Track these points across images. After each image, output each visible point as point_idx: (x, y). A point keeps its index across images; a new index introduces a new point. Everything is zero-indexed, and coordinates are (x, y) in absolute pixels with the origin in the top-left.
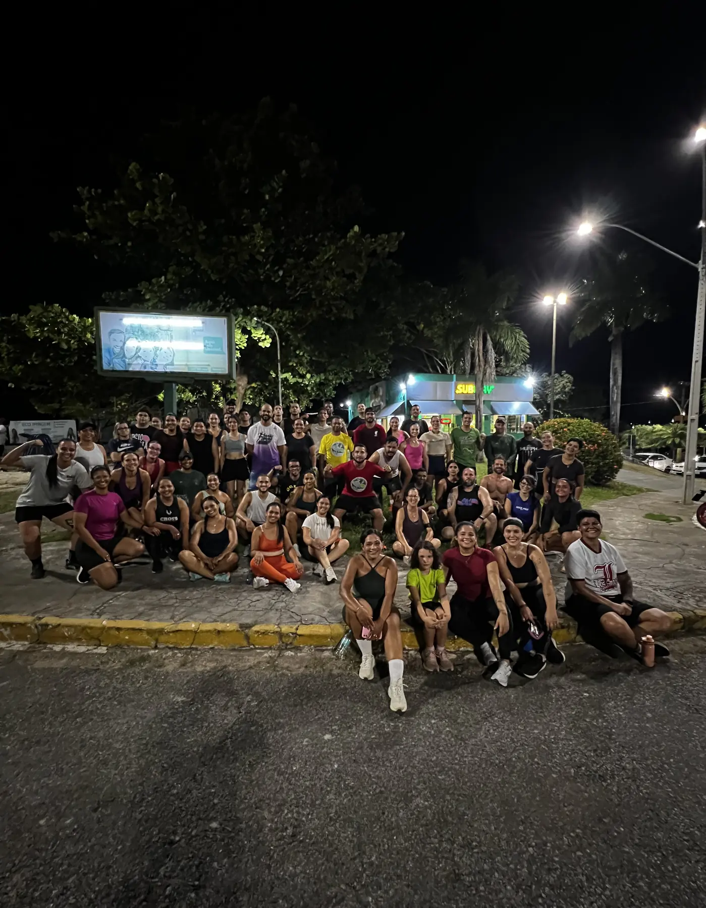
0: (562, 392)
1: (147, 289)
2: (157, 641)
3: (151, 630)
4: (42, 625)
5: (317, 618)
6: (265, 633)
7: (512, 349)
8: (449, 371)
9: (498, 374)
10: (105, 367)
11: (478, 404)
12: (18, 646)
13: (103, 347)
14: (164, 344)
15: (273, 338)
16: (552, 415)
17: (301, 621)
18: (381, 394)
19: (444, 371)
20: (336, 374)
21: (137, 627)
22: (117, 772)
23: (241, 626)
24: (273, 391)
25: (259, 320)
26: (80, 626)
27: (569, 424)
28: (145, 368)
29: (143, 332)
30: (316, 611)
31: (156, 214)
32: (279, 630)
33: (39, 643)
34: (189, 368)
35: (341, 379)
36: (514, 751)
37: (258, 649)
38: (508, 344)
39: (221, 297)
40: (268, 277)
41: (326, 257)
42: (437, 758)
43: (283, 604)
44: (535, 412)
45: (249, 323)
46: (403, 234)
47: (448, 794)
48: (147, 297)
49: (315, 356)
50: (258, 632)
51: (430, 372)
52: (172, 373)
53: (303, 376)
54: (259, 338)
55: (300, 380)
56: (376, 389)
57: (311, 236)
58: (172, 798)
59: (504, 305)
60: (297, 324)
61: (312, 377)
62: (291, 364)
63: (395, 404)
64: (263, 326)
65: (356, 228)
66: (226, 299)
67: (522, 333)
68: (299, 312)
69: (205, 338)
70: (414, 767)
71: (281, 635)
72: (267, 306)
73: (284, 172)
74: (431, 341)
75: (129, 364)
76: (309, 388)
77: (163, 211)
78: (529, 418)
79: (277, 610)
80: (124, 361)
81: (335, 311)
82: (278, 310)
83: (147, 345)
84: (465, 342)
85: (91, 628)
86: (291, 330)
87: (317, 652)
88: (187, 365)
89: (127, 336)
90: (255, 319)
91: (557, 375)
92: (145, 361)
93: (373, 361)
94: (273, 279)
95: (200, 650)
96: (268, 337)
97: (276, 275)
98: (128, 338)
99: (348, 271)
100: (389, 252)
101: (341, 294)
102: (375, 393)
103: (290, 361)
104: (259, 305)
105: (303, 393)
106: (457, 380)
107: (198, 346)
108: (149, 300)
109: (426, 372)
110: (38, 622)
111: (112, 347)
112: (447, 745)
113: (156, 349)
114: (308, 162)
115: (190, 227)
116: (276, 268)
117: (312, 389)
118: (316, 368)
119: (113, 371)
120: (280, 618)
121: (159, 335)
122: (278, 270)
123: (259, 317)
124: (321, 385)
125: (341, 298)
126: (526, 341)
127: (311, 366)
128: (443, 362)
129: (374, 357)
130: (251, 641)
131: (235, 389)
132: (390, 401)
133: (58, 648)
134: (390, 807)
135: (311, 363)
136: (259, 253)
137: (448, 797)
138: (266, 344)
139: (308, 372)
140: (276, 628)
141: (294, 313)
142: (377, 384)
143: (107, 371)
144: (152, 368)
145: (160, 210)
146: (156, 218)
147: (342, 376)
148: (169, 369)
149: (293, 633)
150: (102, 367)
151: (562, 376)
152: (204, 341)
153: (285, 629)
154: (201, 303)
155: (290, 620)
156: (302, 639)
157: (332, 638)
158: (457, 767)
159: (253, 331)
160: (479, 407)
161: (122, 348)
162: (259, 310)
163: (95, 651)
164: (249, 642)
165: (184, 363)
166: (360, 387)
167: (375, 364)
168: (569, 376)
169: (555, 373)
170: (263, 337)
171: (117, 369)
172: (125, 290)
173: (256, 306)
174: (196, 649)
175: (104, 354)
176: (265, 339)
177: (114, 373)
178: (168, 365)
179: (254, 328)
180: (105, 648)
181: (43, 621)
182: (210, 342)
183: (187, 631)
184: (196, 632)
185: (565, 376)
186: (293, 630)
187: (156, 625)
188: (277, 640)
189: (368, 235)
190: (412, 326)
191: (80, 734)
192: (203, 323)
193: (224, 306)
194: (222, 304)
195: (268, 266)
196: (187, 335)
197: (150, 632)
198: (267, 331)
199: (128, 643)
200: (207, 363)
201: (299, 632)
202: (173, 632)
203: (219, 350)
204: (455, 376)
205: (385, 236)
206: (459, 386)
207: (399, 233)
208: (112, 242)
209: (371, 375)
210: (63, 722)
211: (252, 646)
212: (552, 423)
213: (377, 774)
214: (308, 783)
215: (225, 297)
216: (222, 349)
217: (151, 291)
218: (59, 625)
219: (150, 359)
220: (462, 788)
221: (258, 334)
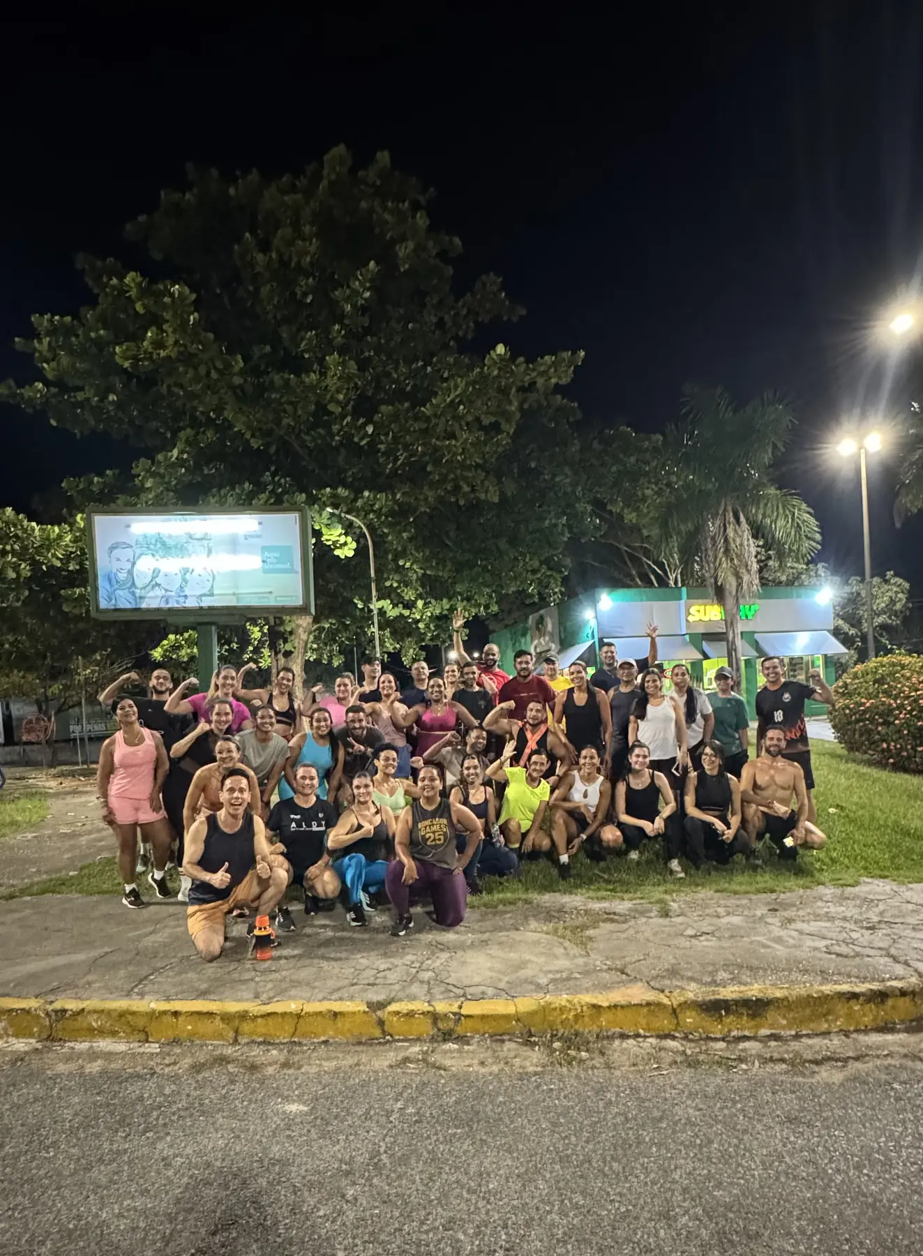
0: (889, 609)
1: (148, 471)
2: (237, 1032)
3: (227, 1014)
4: (56, 1012)
5: (490, 991)
6: (410, 1015)
7: (788, 535)
8: (672, 583)
9: (764, 582)
10: (103, 604)
11: (730, 639)
12: (20, 1045)
13: (99, 573)
14: (198, 563)
15: (359, 538)
16: (872, 653)
17: (464, 995)
18: (550, 627)
19: (663, 582)
20: (468, 599)
21: (205, 1010)
22: (228, 1193)
23: (369, 1005)
24: (356, 634)
25: (337, 512)
26: (115, 1010)
27: (903, 667)
28: (167, 602)
29: (164, 544)
30: (487, 982)
31: (164, 347)
32: (431, 1009)
33: (53, 1040)
34: (238, 600)
35: (479, 605)
36: (831, 1161)
37: (399, 1041)
38: (780, 528)
39: (267, 477)
40: (348, 437)
41: (448, 400)
42: (709, 1171)
43: (430, 974)
44: (837, 648)
45: (317, 516)
46: (582, 353)
47: (731, 1211)
48: (148, 485)
49: (431, 568)
50: (398, 1013)
51: (637, 586)
52: (211, 608)
53: (409, 605)
54: (335, 542)
55: (406, 613)
56: (541, 621)
57: (420, 364)
58: (320, 1220)
59: (767, 458)
60: (399, 514)
61: (426, 604)
62: (388, 584)
63: (577, 647)
64: (340, 520)
65: (500, 349)
66: (276, 479)
67: (804, 506)
68: (404, 494)
69: (264, 549)
70: (674, 1182)
71: (435, 1017)
72: (345, 486)
73: (372, 264)
74: (636, 529)
75: (141, 598)
76: (421, 625)
77: (176, 342)
78: (828, 660)
79: (422, 982)
80: (133, 594)
81: (466, 489)
82: (366, 494)
83: (170, 565)
84: (699, 529)
85: (133, 1013)
86: (390, 525)
87: (494, 1044)
88: (234, 594)
89: (138, 552)
90: (329, 510)
91: (876, 580)
92: (166, 590)
93: (534, 572)
94: (356, 440)
95: (306, 1045)
96: (349, 539)
97: (362, 432)
98: (139, 557)
99: (486, 421)
100: (557, 385)
101: (478, 460)
102: (538, 629)
103: (388, 579)
104: (334, 488)
105: (409, 635)
106: (688, 597)
107: (251, 562)
108: (149, 489)
109: (629, 586)
110: (50, 1008)
111: (114, 571)
112: (723, 1156)
113: (186, 571)
114: (411, 245)
115: (219, 365)
116: (362, 421)
117: (427, 626)
118: (433, 588)
119: (116, 610)
120: (429, 991)
121: (190, 548)
122: (365, 424)
123: (335, 506)
124: (443, 620)
125: (478, 466)
126: (813, 521)
127: (423, 586)
128: (661, 566)
129: (536, 564)
130: (386, 1028)
131: (291, 633)
132: (566, 642)
133: (83, 1046)
134: (644, 1227)
135: (424, 580)
136: (333, 399)
137: (731, 1215)
138: (347, 552)
139: (420, 596)
140: (426, 1007)
141: (394, 495)
142: (542, 612)
143: (106, 611)
144: (178, 602)
145: (171, 341)
146: (163, 353)
147: (482, 601)
148: (206, 602)
149: (455, 1014)
150: (97, 607)
151: (886, 581)
152: (263, 553)
153: (441, 1007)
154: (233, 488)
155: (446, 995)
156: (470, 1023)
157: (518, 1020)
158: (742, 1182)
159: (324, 530)
160: (733, 642)
161: (130, 572)
162: (334, 496)
163: (142, 1050)
164: (384, 1032)
165: (231, 592)
166: (509, 621)
167: (539, 575)
168: (900, 581)
169: (872, 576)
170: (342, 539)
171: (122, 606)
172: (101, 474)
173: (328, 490)
174: (300, 1044)
175: (101, 582)
176: (345, 544)
177: (116, 614)
178: (205, 595)
179: (327, 525)
180: (157, 1045)
181: (58, 1005)
182: (271, 555)
183: (284, 1014)
184: (299, 1016)
185: (892, 581)
186: (455, 1009)
187: (233, 1007)
188: (430, 1026)
189: (521, 359)
190: (599, 506)
191: (157, 1152)
192: (260, 523)
193: (272, 492)
194: (270, 488)
195: (349, 419)
196: (234, 544)
197: (226, 1018)
198: (349, 528)
199: (191, 1037)
200: (268, 590)
201: (464, 1011)
202: (263, 1016)
203: (288, 566)
204: (684, 590)
205: (548, 359)
206: (693, 610)
207: (574, 353)
208: (80, 396)
209: (531, 596)
210: (126, 1137)
211: (388, 1037)
212: (872, 665)
213: (618, 1190)
214: (515, 1202)
215: (274, 475)
216: (292, 565)
217: (154, 475)
218: (83, 1010)
219: (175, 587)
220: (752, 1206)
221: (333, 534)
